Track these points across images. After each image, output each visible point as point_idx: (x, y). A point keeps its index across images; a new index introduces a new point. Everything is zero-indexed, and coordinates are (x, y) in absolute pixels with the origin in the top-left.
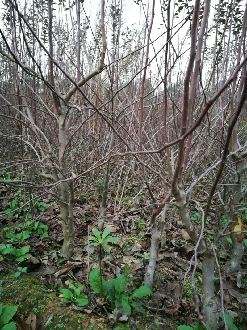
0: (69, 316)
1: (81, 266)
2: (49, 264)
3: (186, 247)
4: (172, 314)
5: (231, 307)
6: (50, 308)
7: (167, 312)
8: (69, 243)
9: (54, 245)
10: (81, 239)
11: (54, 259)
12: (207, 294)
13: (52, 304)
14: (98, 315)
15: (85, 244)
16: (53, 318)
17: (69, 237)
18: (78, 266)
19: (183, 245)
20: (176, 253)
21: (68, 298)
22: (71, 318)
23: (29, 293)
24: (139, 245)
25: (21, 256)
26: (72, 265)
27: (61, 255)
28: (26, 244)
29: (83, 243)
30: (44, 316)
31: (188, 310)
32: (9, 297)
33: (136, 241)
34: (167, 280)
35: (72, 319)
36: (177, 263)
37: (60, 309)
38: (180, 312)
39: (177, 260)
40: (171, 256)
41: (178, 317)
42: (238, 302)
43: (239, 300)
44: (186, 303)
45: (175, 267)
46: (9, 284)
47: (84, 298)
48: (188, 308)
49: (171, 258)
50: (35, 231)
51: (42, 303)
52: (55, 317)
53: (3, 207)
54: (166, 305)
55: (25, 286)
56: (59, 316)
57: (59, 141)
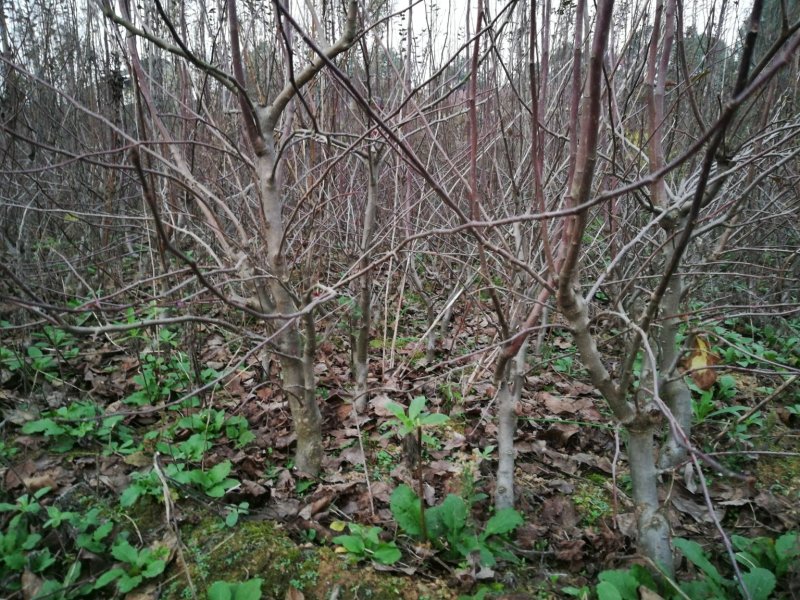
0: (369, 585)
1: (352, 491)
2: (280, 496)
3: (560, 428)
4: (570, 559)
5: (685, 533)
6: (326, 575)
7: (559, 557)
8: (312, 448)
9: (274, 456)
10: (328, 438)
11: (288, 484)
12: (646, 504)
13: (329, 567)
14: (427, 578)
15: (341, 447)
16: (340, 592)
17: (310, 434)
18: (345, 491)
19: (553, 425)
20: (543, 443)
21: (357, 551)
22: (376, 587)
23: (271, 554)
24: (460, 436)
25: (215, 485)
26: (331, 491)
27: (301, 474)
28: (213, 460)
29: (336, 445)
30: (317, 593)
31: (601, 547)
32: (226, 568)
33: (449, 428)
34: (541, 498)
35: (381, 590)
36: (549, 462)
37: (348, 574)
38: (586, 553)
39: (547, 456)
40: (535, 451)
41: (582, 564)
42: (695, 521)
43: (696, 519)
44: (593, 535)
45: (547, 471)
46: (217, 544)
47: (390, 548)
48: (600, 543)
49: (534, 453)
50: (219, 432)
51: (308, 568)
52: (343, 591)
53: (119, 390)
54: (555, 544)
55: (257, 541)
56: (351, 587)
57: (265, 219)
